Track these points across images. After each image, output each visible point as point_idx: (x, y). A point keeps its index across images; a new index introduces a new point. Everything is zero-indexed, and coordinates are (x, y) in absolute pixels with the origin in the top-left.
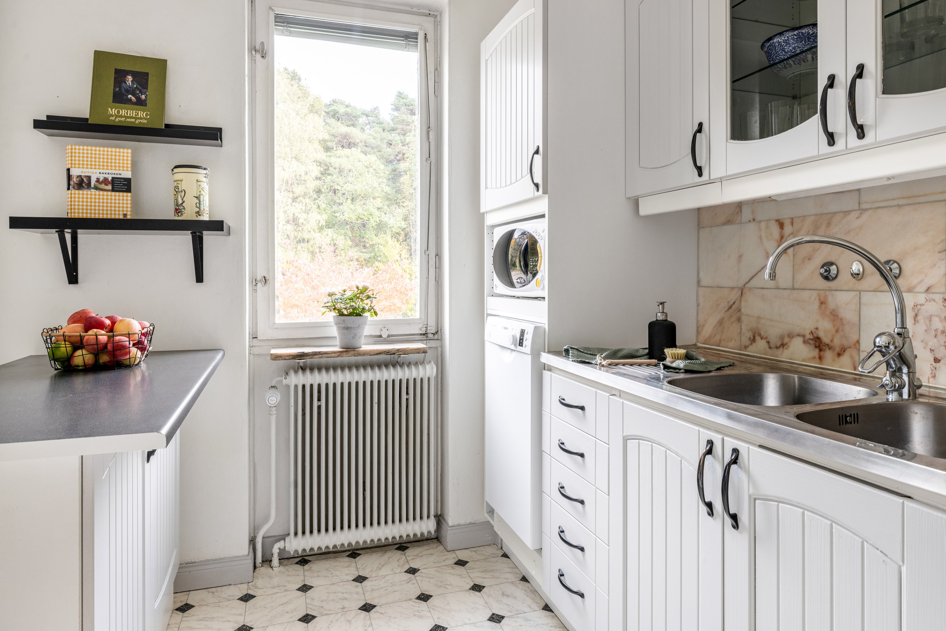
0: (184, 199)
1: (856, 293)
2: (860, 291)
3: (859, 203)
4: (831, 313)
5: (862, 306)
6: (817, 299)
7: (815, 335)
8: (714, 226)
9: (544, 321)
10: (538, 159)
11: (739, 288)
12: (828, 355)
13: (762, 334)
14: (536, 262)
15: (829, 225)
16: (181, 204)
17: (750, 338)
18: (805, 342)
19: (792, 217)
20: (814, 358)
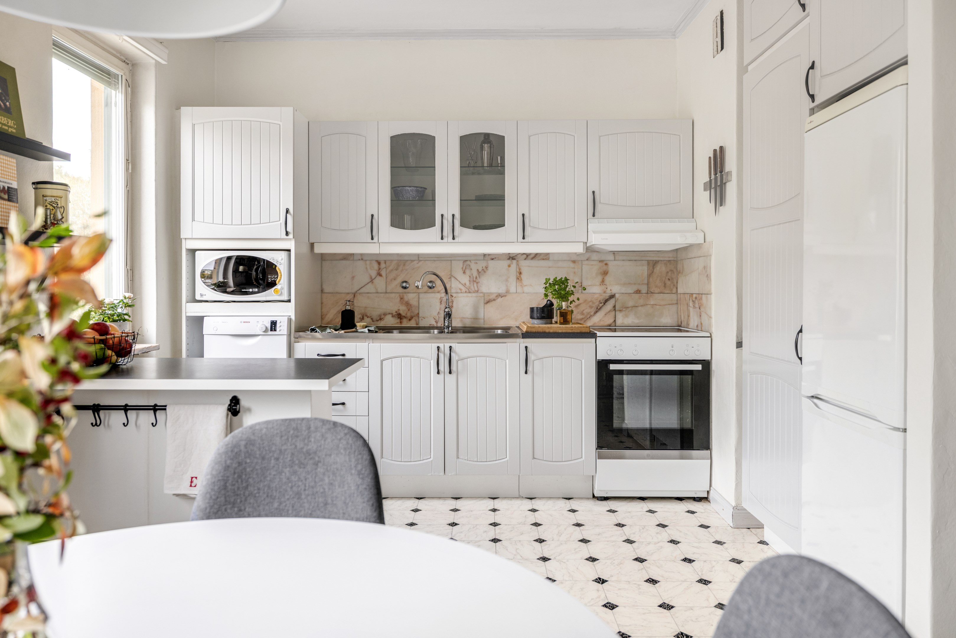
0: (64, 215)
1: (417, 294)
2: (419, 293)
3: (418, 258)
4: (406, 302)
5: (420, 299)
6: (399, 297)
7: (398, 313)
8: (334, 260)
9: (291, 312)
10: (290, 217)
11: (353, 293)
12: (405, 321)
13: (368, 315)
14: (275, 278)
15: (404, 265)
16: (61, 219)
17: (360, 318)
18: (393, 316)
19: (385, 260)
20: (398, 323)
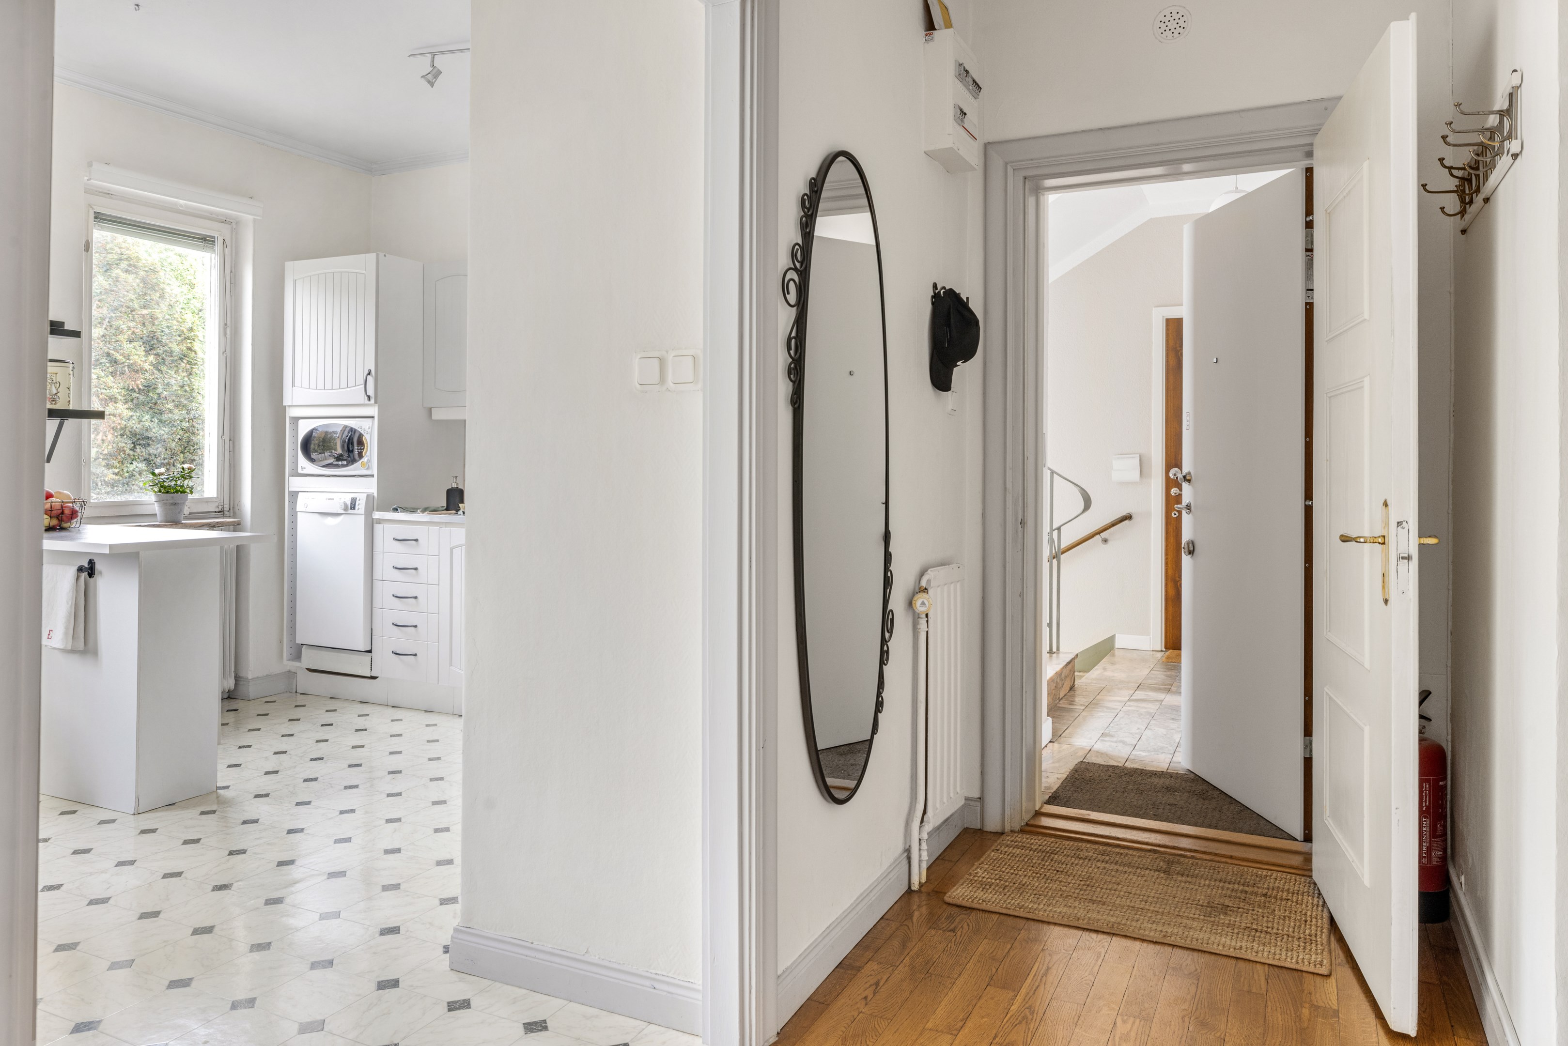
0: (59, 390)
9: (373, 490)
10: (371, 380)
14: (362, 450)
16: (56, 394)
